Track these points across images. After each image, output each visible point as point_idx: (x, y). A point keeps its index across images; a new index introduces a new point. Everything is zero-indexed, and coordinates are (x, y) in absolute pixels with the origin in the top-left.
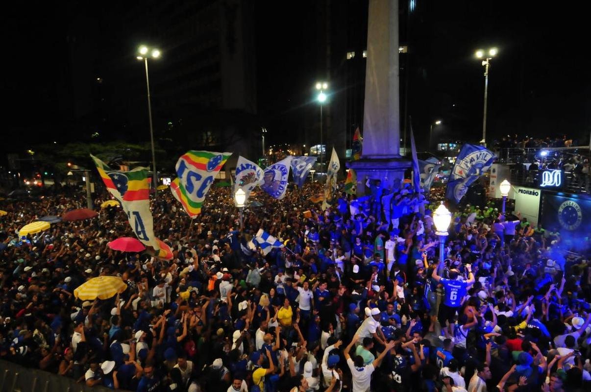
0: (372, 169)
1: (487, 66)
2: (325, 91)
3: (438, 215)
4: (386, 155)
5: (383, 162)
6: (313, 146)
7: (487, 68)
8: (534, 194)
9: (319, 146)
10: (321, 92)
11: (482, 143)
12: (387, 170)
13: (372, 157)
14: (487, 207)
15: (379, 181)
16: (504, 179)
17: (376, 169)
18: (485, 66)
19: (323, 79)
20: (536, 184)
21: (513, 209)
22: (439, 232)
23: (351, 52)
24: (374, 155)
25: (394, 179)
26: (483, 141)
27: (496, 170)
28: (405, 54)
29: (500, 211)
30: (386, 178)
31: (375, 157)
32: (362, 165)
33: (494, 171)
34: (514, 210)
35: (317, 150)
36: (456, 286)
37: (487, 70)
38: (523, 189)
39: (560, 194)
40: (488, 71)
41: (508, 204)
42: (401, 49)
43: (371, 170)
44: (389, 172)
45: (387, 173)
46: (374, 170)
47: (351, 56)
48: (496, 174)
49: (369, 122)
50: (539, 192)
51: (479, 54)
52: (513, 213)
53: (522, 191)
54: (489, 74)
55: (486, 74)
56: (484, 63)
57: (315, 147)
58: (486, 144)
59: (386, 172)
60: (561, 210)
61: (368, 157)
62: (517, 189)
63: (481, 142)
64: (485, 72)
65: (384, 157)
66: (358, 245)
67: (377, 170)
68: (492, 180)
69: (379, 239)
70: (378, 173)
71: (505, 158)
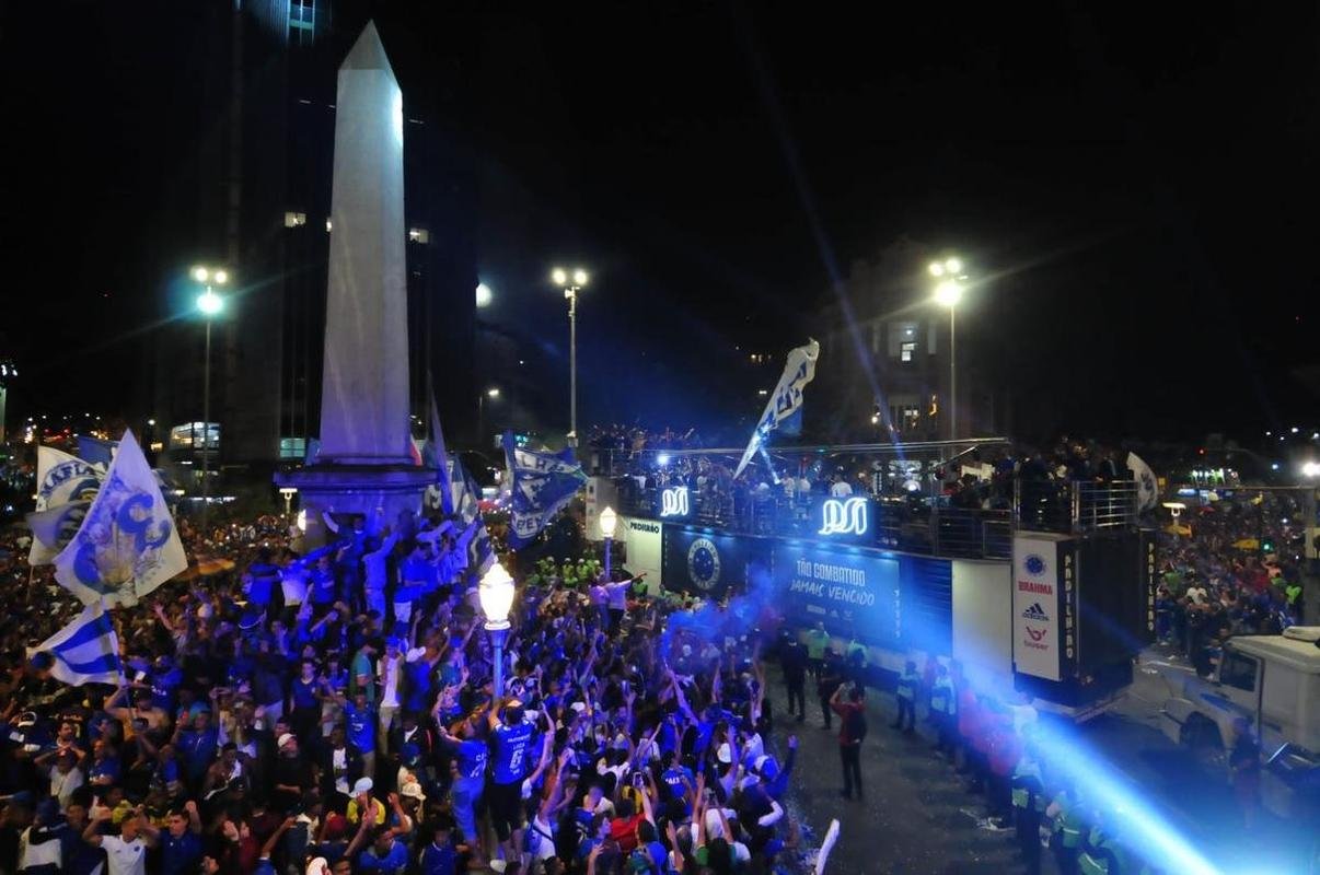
0: (348, 489)
1: (573, 300)
2: (218, 289)
3: (489, 587)
4: (380, 457)
5: (372, 473)
6: (182, 424)
7: (573, 303)
8: (653, 529)
9: (199, 426)
10: (209, 288)
11: (572, 438)
12: (381, 492)
13: (345, 461)
14: (582, 560)
15: (362, 516)
16: (605, 506)
17: (354, 489)
18: (569, 299)
19: (215, 257)
20: (653, 514)
21: (624, 560)
22: (491, 623)
23: (297, 211)
24: (348, 457)
25: (398, 511)
26: (572, 434)
27: (595, 489)
28: (422, 245)
29: (603, 564)
30: (380, 509)
31: (352, 461)
32: (320, 479)
33: (591, 490)
34: (625, 562)
35: (193, 434)
36: (522, 738)
37: (573, 307)
38: (637, 521)
39: (689, 528)
40: (576, 309)
41: (616, 551)
42: (414, 234)
43: (341, 492)
44: (385, 495)
45: (382, 498)
46: (350, 492)
47: (295, 221)
48: (594, 496)
49: (338, 379)
50: (659, 525)
51: (559, 276)
52: (624, 567)
53: (634, 526)
54: (576, 314)
55: (572, 312)
56: (568, 294)
57: (188, 427)
58: (577, 440)
59: (379, 495)
60: (691, 556)
61: (335, 461)
62: (628, 522)
63: (569, 435)
64: (570, 309)
65: (375, 462)
66: (306, 682)
67: (358, 492)
68: (589, 506)
69: (361, 660)
70: (361, 498)
71: (607, 468)
